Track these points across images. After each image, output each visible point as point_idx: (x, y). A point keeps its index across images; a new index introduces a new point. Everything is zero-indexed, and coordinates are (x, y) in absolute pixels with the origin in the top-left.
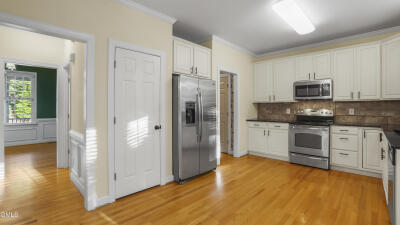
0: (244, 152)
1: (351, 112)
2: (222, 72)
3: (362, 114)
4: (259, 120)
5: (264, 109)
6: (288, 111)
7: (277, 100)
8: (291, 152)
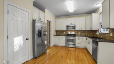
0: (53, 45)
1: (79, 33)
2: (48, 21)
3: (81, 33)
4: (56, 35)
5: (58, 32)
6: (64, 33)
8: (66, 44)
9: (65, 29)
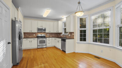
1: (48, 35)
6: (34, 35)
7: (32, 32)
8: (38, 46)
9: (36, 31)
